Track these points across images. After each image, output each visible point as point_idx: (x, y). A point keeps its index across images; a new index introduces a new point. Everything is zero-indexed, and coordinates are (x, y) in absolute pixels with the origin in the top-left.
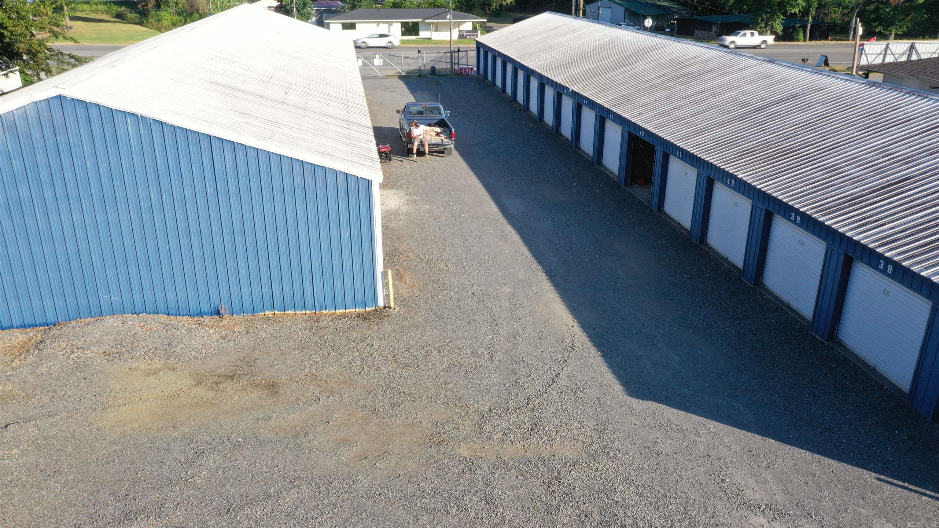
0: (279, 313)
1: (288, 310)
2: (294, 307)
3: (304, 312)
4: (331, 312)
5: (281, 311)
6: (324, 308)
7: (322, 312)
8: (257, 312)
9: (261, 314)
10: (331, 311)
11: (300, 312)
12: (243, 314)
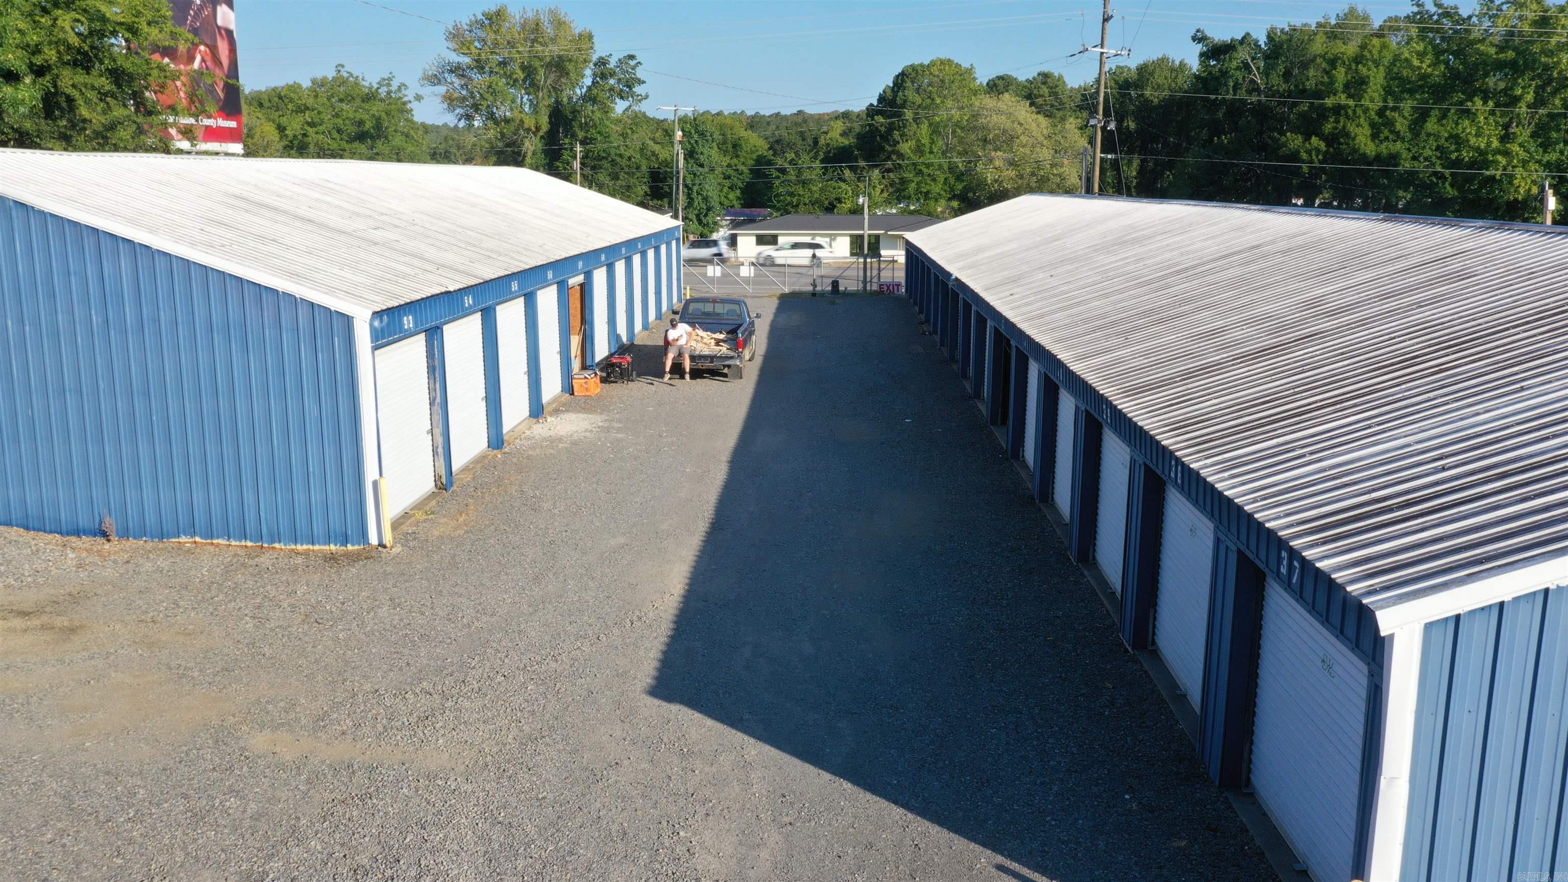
0: (204, 541)
1: (218, 538)
2: (227, 533)
3: (243, 543)
4: (288, 547)
5: (206, 539)
6: (277, 539)
7: (274, 545)
8: (168, 538)
9: (174, 540)
10: (290, 545)
11: (238, 543)
12: (144, 539)
